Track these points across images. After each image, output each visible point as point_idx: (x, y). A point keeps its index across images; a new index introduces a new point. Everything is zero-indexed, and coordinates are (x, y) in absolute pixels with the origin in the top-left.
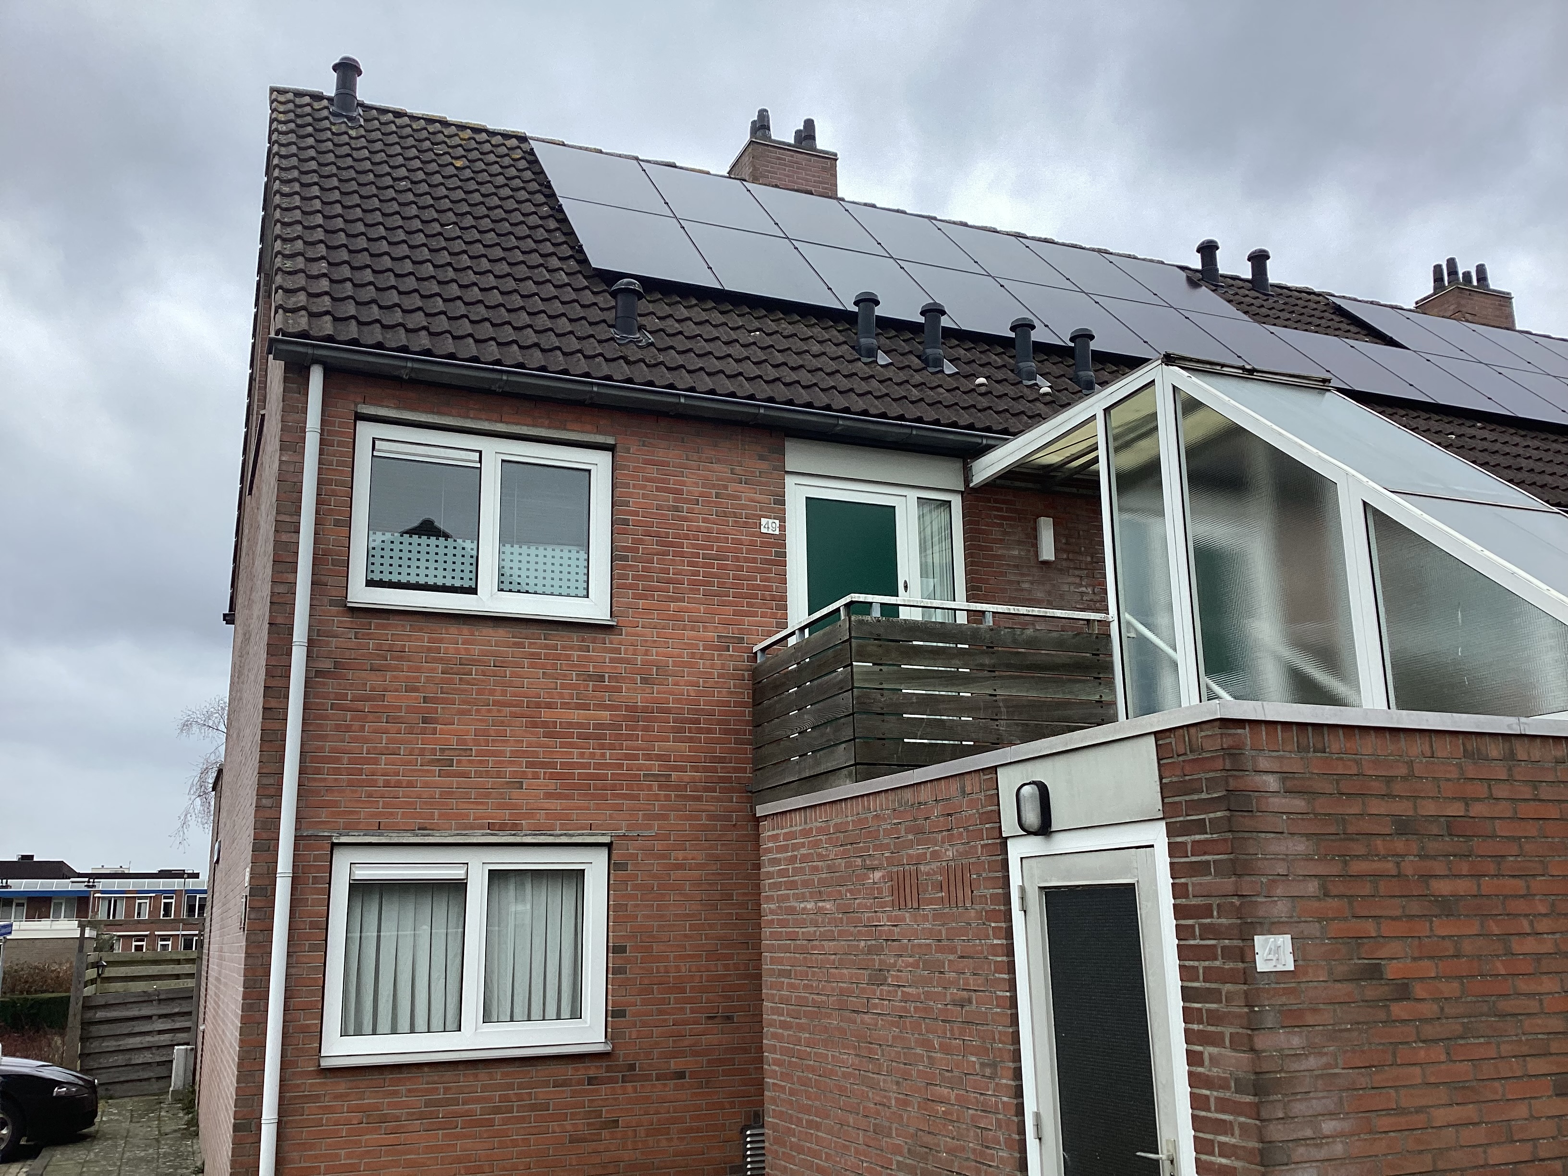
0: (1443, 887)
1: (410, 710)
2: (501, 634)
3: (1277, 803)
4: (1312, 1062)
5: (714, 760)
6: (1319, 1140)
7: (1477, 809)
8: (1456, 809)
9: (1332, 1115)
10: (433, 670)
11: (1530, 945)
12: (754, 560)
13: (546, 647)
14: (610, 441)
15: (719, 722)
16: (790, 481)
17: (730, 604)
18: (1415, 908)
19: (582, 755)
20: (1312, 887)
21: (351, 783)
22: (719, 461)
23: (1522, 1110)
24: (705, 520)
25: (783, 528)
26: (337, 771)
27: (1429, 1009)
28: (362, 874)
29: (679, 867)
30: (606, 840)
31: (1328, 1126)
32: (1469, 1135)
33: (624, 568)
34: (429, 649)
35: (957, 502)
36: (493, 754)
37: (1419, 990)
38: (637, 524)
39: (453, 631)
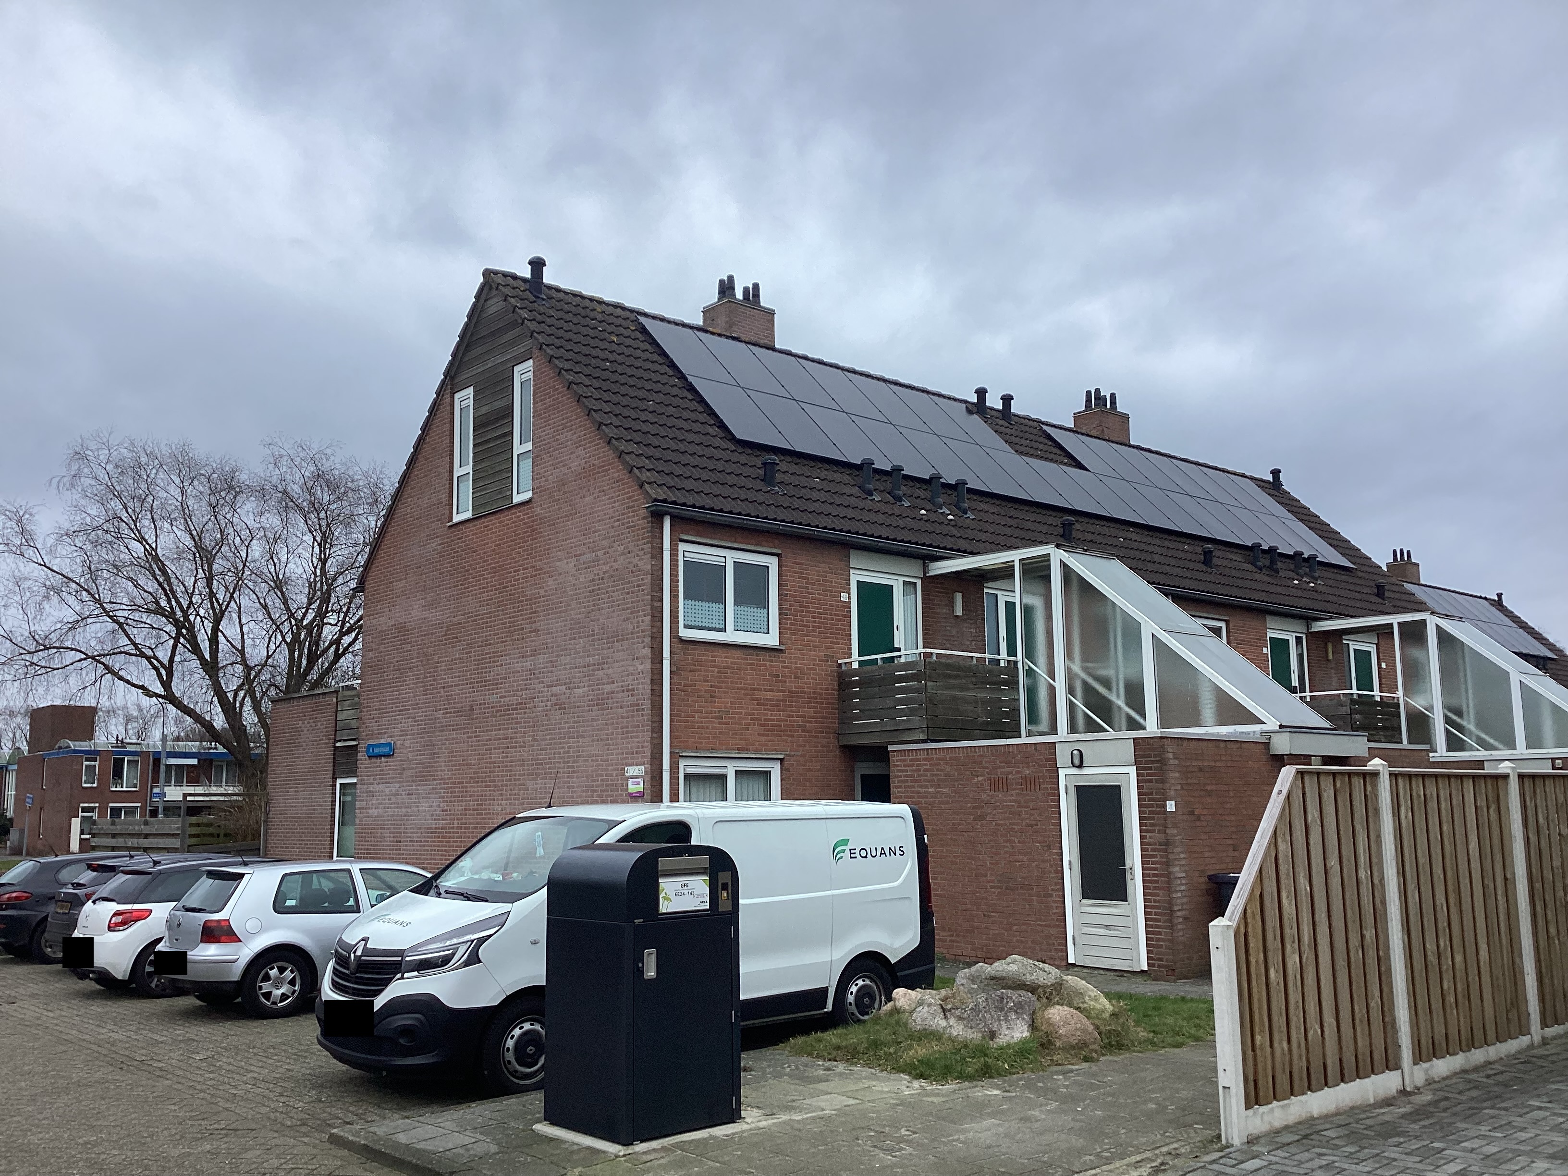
0: (1209, 788)
1: (706, 691)
2: (738, 653)
3: (1172, 762)
4: (1179, 837)
5: (823, 717)
6: (1179, 860)
7: (1218, 764)
8: (1213, 764)
9: (1182, 853)
10: (713, 671)
11: (1228, 806)
12: (838, 615)
13: (757, 660)
14: (780, 552)
15: (825, 699)
16: (852, 571)
17: (829, 638)
18: (1202, 793)
19: (771, 715)
20: (1179, 787)
21: (686, 727)
22: (823, 562)
23: (1225, 854)
24: (818, 594)
25: (849, 598)
26: (680, 721)
27: (1205, 823)
28: (689, 770)
29: (811, 770)
30: (782, 757)
31: (1182, 856)
32: (1213, 861)
33: (785, 619)
34: (712, 661)
35: (919, 583)
36: (737, 713)
37: (1202, 818)
38: (792, 596)
39: (721, 652)
